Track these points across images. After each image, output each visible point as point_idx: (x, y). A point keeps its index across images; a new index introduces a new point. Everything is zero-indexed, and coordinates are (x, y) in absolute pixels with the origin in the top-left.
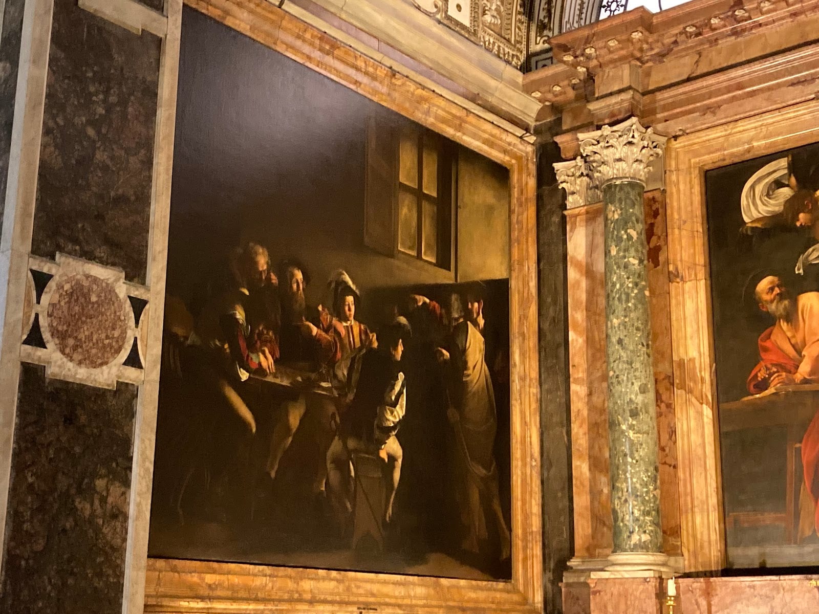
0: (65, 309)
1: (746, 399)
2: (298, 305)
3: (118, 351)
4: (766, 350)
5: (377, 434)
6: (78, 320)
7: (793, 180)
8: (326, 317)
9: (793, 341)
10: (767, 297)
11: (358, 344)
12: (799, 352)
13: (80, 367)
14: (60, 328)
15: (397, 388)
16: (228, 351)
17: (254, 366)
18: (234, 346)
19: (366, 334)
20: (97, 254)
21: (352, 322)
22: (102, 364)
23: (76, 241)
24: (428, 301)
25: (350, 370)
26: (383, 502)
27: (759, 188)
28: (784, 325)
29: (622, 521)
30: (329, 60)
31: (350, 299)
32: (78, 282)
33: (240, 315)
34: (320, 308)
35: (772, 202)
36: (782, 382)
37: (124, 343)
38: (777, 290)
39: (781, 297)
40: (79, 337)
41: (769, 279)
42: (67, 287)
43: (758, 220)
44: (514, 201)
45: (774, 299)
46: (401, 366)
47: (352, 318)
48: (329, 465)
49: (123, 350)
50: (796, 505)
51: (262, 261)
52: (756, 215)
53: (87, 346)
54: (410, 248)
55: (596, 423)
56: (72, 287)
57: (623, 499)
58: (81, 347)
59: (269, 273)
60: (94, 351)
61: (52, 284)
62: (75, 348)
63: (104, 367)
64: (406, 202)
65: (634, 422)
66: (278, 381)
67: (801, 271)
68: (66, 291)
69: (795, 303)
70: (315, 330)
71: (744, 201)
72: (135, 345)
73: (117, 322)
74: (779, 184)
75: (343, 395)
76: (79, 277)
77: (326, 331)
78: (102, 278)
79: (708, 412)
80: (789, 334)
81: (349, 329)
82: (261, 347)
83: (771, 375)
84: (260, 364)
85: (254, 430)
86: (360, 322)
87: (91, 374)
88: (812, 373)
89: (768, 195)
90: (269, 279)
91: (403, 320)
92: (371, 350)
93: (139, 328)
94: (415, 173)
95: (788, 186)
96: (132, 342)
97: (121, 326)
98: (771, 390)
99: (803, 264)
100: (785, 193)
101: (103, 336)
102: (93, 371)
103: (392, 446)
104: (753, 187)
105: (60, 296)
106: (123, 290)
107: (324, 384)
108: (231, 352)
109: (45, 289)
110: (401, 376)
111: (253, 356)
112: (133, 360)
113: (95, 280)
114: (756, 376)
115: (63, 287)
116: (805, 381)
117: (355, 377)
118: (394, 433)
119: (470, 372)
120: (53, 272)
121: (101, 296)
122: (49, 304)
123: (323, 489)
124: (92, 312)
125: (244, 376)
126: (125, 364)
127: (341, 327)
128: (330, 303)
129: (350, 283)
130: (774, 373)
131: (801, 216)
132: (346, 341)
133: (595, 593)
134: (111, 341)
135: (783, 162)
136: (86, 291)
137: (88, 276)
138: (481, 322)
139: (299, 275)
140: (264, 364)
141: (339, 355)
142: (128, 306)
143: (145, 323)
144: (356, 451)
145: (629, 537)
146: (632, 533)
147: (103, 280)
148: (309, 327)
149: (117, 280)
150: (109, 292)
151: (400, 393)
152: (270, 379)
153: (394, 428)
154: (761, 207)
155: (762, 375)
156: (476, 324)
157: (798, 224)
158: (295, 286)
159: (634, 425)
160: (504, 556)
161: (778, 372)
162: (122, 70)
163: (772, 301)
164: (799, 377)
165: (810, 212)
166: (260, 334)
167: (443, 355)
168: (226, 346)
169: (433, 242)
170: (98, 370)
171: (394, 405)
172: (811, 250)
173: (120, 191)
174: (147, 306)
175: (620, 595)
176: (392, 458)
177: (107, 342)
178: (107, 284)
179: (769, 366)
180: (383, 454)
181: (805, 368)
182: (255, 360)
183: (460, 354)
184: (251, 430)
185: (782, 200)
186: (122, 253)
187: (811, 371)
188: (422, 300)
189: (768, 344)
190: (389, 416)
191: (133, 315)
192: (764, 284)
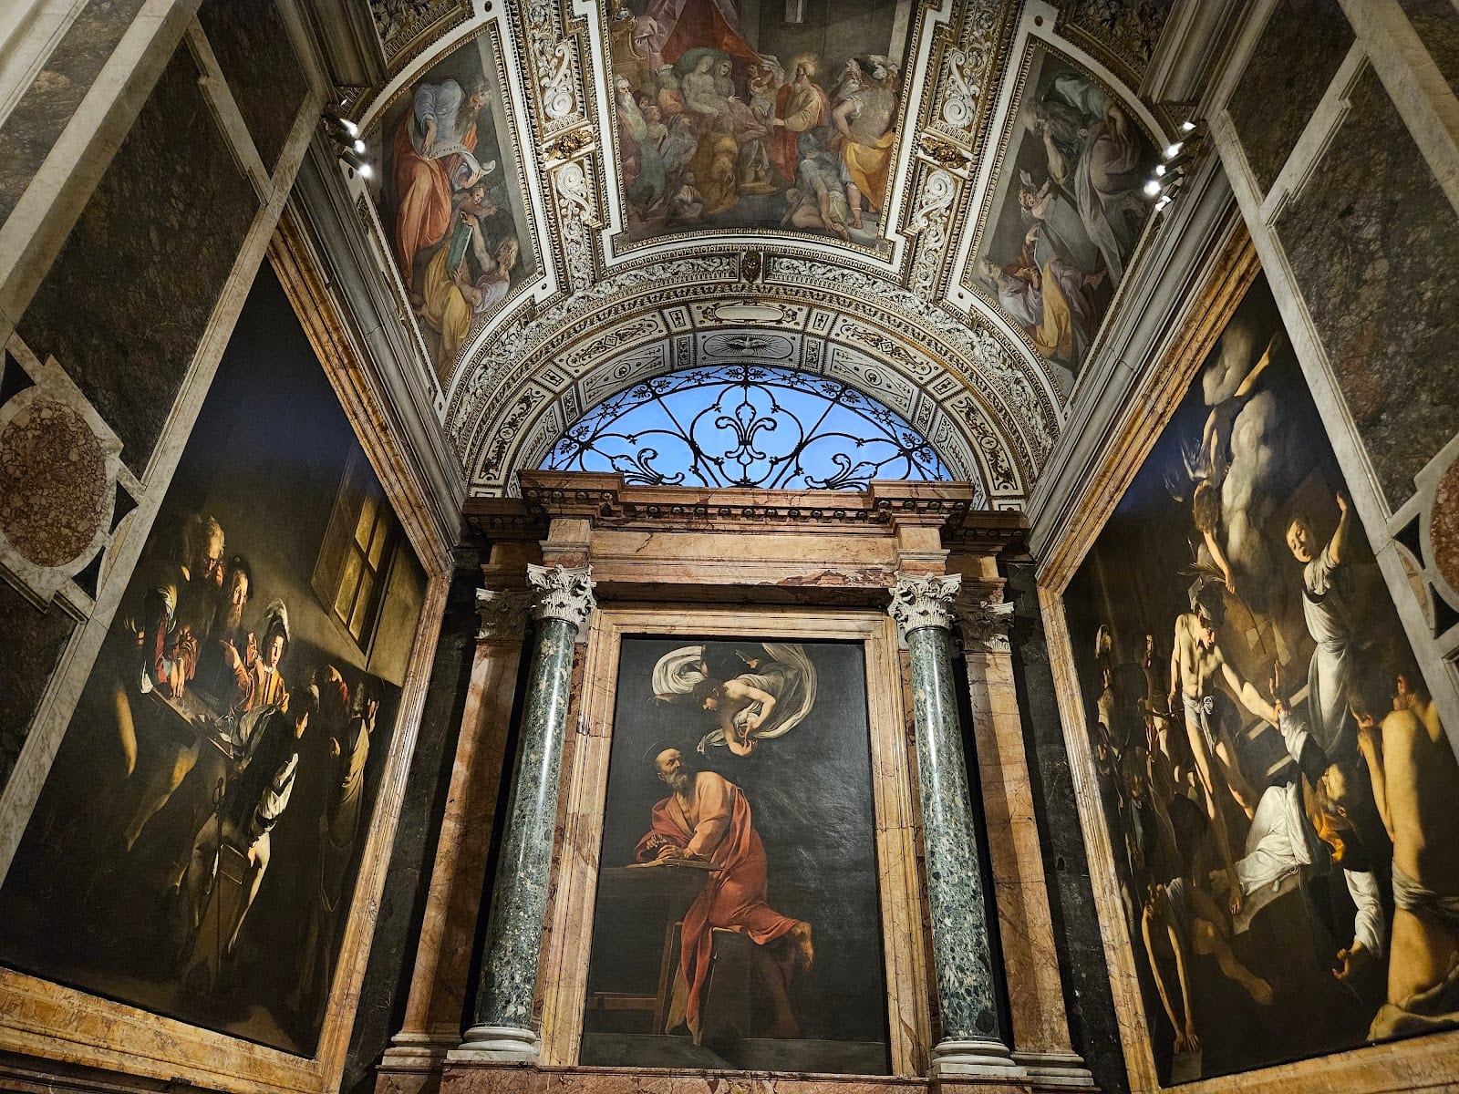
0: (30, 444)
1: (631, 866)
2: (232, 620)
3: (75, 555)
4: (659, 819)
5: (254, 824)
6: (40, 473)
7: (705, 667)
8: (252, 651)
9: (687, 815)
10: (665, 768)
11: (270, 702)
12: (692, 828)
13: (15, 549)
14: (10, 470)
15: (288, 772)
16: (141, 642)
17: (162, 678)
18: (150, 640)
19: (281, 691)
20: (100, 397)
21: (273, 670)
22: (45, 562)
23: (80, 359)
24: (341, 680)
25: (254, 730)
26: (233, 919)
27: (672, 666)
28: (681, 799)
29: (499, 987)
30: (341, 373)
31: (280, 641)
32: (63, 417)
33: (171, 600)
34: (251, 636)
35: (683, 681)
36: (672, 856)
37: (86, 546)
38: (677, 763)
39: (680, 771)
40: (31, 501)
41: (671, 751)
42: (46, 414)
43: (668, 695)
44: (425, 613)
45: (674, 771)
46: (298, 746)
47: (274, 665)
48: (195, 852)
49: (81, 556)
50: (669, 989)
51: (216, 546)
52: (666, 690)
53: (36, 521)
54: (343, 612)
55: (466, 869)
56: (52, 419)
57: (506, 959)
58: (28, 517)
59: (217, 564)
60: (43, 535)
61: (28, 396)
62: (19, 514)
63: (47, 569)
64: (354, 561)
65: (534, 871)
66: (180, 710)
67: (703, 750)
68: (42, 420)
69: (693, 779)
70: (237, 662)
71: (656, 674)
72: (98, 559)
73: (91, 508)
74: (691, 667)
75: (239, 759)
76: (67, 410)
77: (248, 669)
78: (96, 433)
79: (592, 874)
80: (684, 808)
81: (269, 676)
82: (178, 655)
83: (660, 845)
84: (169, 679)
85: (132, 768)
86: (281, 675)
87: (25, 569)
88: (701, 850)
89: (679, 675)
90: (215, 571)
91: (315, 690)
92: (279, 712)
93: (112, 538)
94: (367, 535)
95: (699, 671)
96: (97, 550)
97: (91, 519)
98: (659, 861)
99: (706, 745)
100: (696, 677)
101: (64, 520)
102: (30, 565)
103: (262, 848)
104: (666, 664)
105: (33, 420)
106: (114, 466)
107: (225, 737)
108: (145, 643)
109: (15, 397)
110: (296, 758)
111: (166, 663)
112: (87, 580)
113: (86, 431)
114: (645, 843)
115: (40, 410)
116: (694, 857)
117: (257, 739)
118: (269, 829)
119: (350, 779)
120: (37, 379)
121: (83, 458)
122: (11, 423)
123: (178, 885)
124: (63, 473)
125: (147, 686)
126: (76, 579)
127: (262, 669)
128: (262, 635)
129: (286, 622)
130: (665, 844)
131: (709, 700)
132: (261, 690)
133: (448, 1079)
134: (70, 534)
135: (697, 650)
136: (68, 437)
137: (79, 419)
138: (373, 725)
139: (244, 585)
140: (174, 681)
141: (249, 705)
142: (110, 496)
143: (123, 532)
144: (228, 841)
145: (505, 1007)
146: (508, 1002)
147: (96, 438)
148: (232, 655)
149: (112, 450)
150: (96, 458)
151: (289, 779)
152: (172, 703)
153: (271, 822)
154: (671, 683)
155: (650, 845)
156: (368, 727)
157: (705, 707)
158: (236, 596)
159: (533, 874)
160: (316, 1024)
161: (667, 843)
162: (214, 197)
163: (671, 773)
164: (688, 852)
165: (716, 698)
166: (183, 638)
167: (335, 749)
168: (141, 635)
169: (362, 616)
170: (37, 568)
171: (280, 792)
172: (714, 733)
173: (158, 337)
174: (134, 512)
175: (482, 1082)
176: (258, 861)
177: (66, 531)
178: (99, 449)
179: (660, 836)
180: (251, 856)
181: (695, 844)
182: (166, 671)
183: (348, 753)
184: (128, 768)
185: (692, 683)
186: (130, 417)
187: (702, 848)
188: (337, 676)
189: (661, 813)
190: (271, 806)
191: (112, 511)
192: (665, 755)
